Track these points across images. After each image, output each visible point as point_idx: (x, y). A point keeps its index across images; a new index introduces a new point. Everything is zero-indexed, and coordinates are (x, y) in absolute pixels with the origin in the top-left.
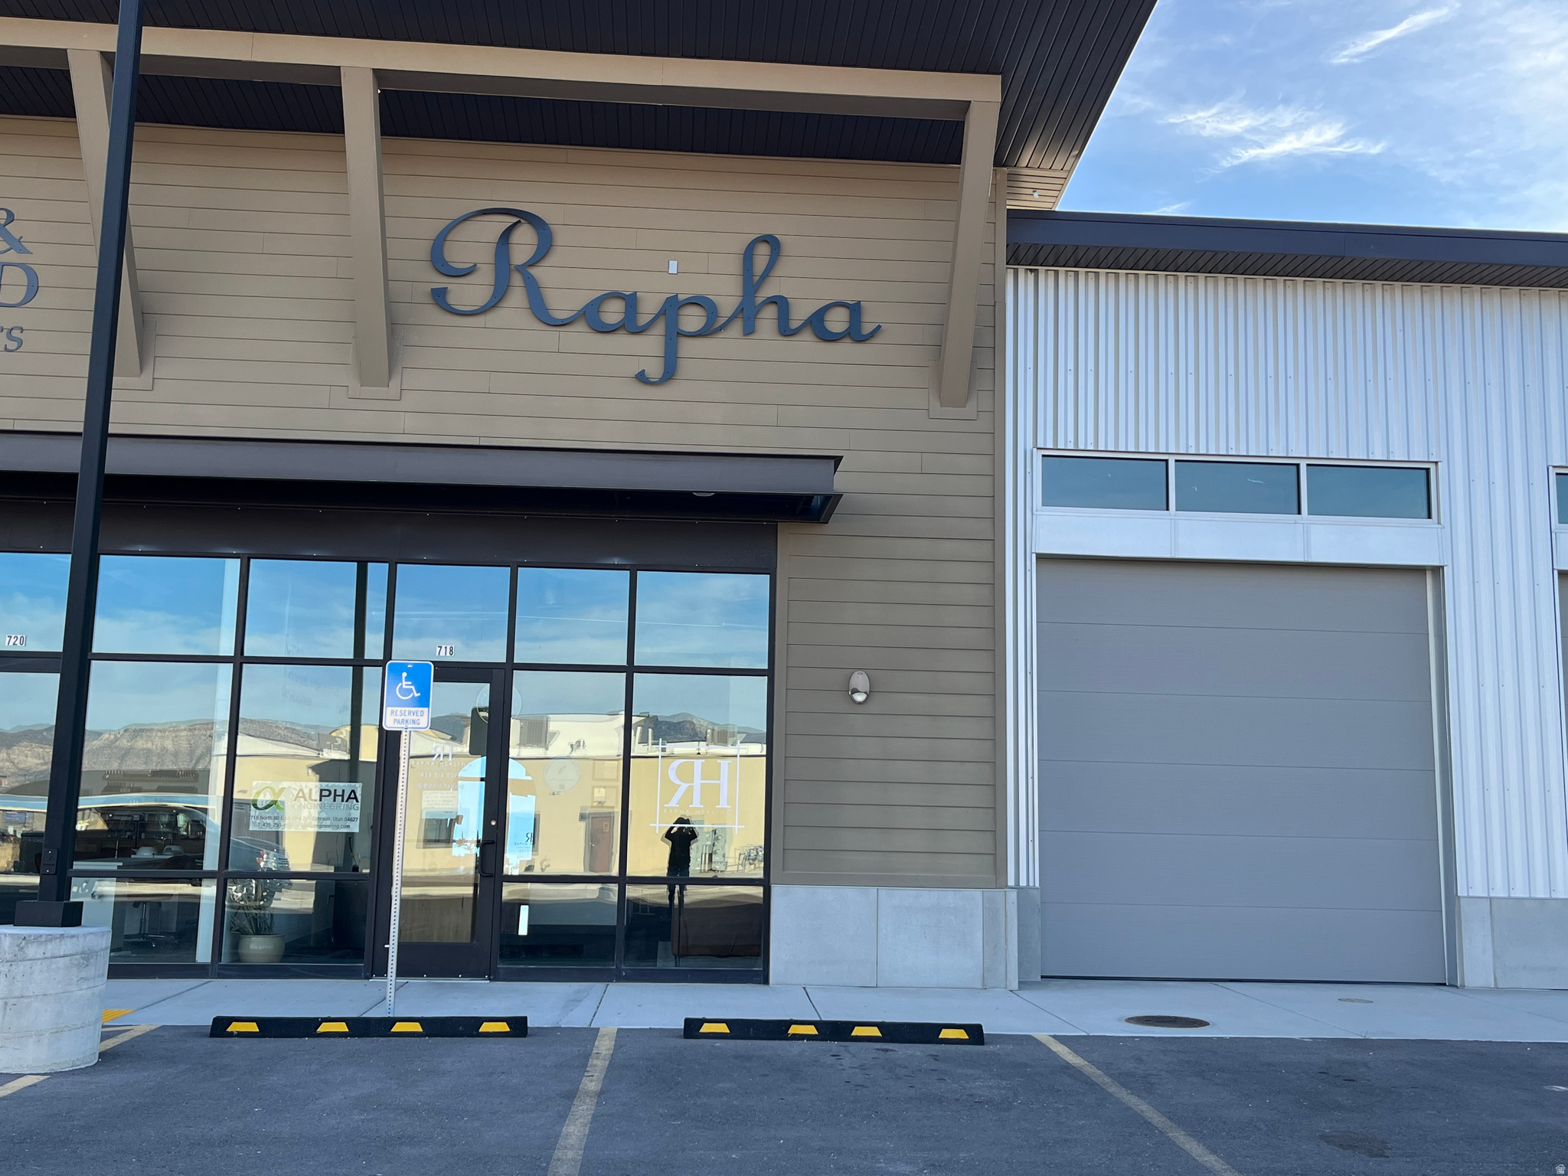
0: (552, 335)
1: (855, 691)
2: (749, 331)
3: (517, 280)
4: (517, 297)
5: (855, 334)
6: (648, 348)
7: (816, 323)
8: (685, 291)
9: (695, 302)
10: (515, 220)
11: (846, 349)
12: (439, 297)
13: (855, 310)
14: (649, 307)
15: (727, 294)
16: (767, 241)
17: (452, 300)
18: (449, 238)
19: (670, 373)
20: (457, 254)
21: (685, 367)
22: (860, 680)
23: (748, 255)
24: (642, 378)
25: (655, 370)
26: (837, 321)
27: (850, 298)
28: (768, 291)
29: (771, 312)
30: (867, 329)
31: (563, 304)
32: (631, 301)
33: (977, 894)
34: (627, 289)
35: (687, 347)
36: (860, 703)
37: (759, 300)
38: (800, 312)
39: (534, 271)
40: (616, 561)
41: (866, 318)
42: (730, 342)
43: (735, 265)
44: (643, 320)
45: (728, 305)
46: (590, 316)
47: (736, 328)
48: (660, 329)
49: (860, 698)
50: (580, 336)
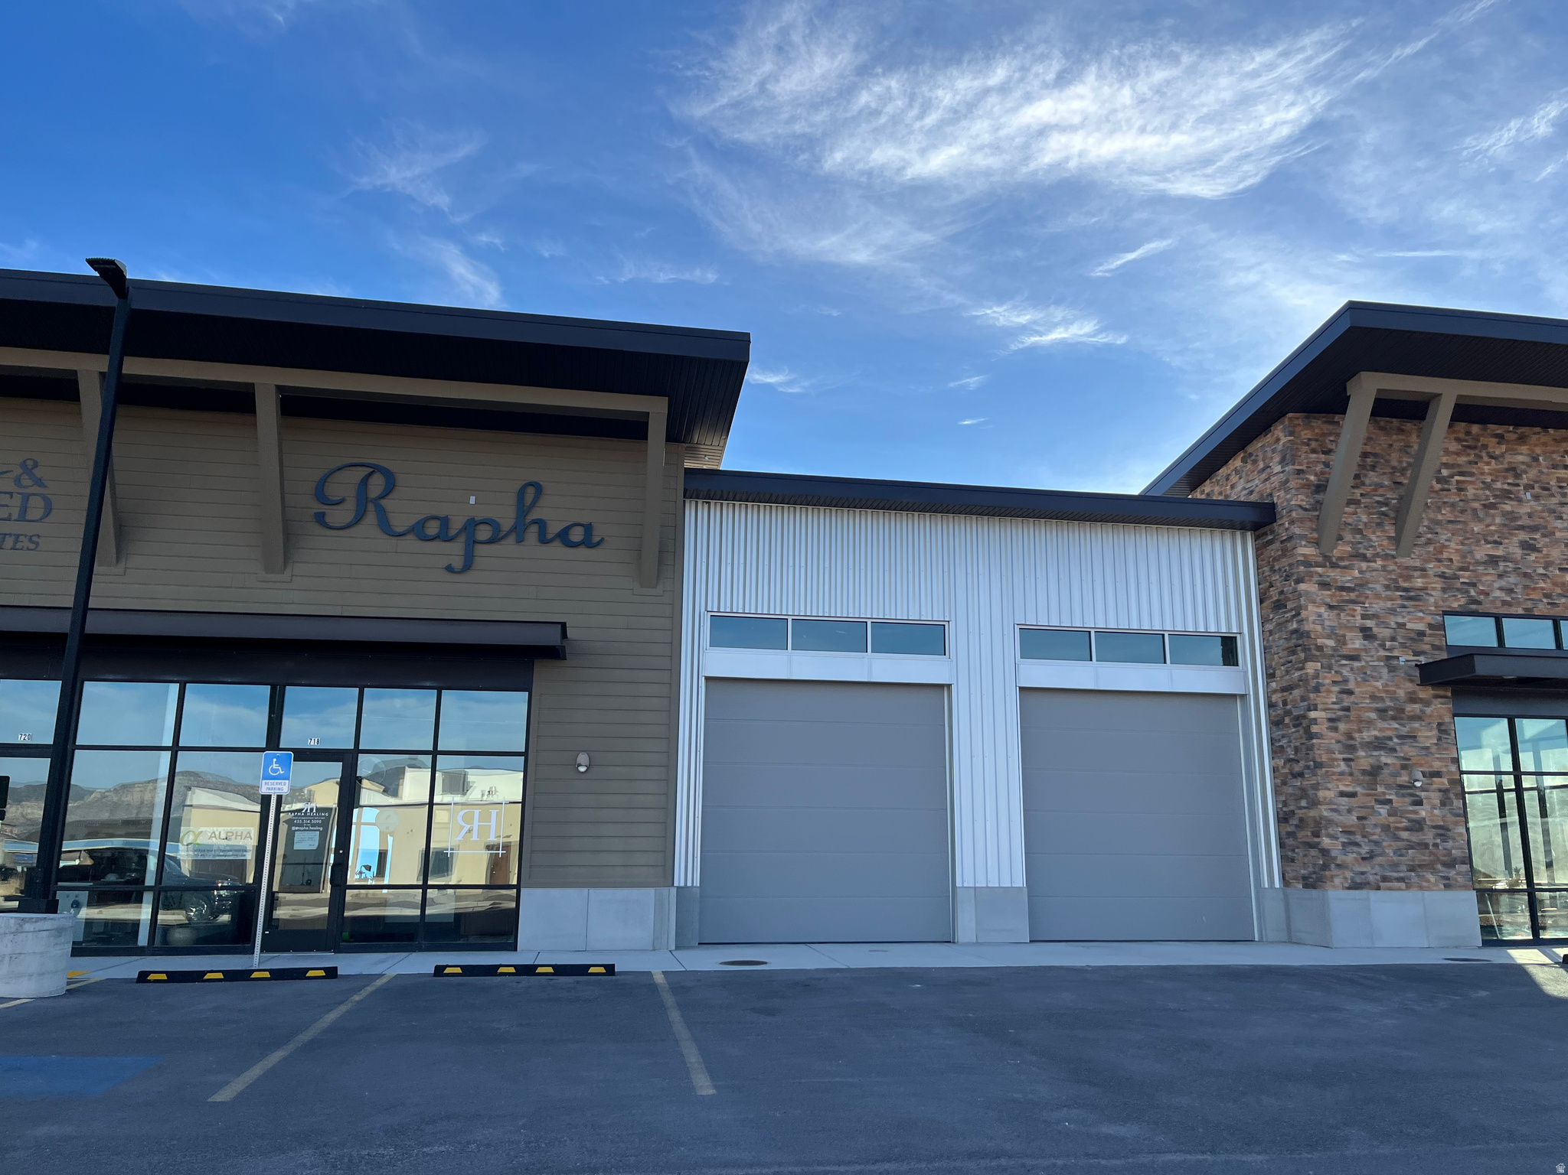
0: (394, 541)
1: (580, 765)
2: (520, 540)
3: (371, 507)
4: (371, 518)
5: (588, 542)
6: (454, 552)
7: (563, 537)
8: (480, 516)
9: (484, 522)
10: (372, 470)
11: (582, 552)
12: (320, 519)
13: (588, 528)
14: (456, 524)
15: (506, 517)
16: (532, 485)
17: (328, 519)
18: (328, 480)
19: (468, 566)
20: (333, 491)
21: (478, 562)
22: (583, 758)
23: (521, 494)
24: (450, 569)
25: (458, 563)
26: (577, 535)
27: (584, 521)
28: (535, 515)
29: (534, 528)
30: (596, 539)
31: (400, 523)
32: (445, 522)
33: (652, 891)
34: (441, 513)
35: (480, 550)
36: (583, 773)
37: (527, 521)
38: (554, 529)
39: (384, 502)
40: (428, 684)
41: (595, 533)
42: (508, 548)
43: (512, 499)
44: (452, 532)
45: (507, 524)
46: (418, 530)
47: (512, 539)
48: (462, 538)
49: (582, 769)
50: (411, 543)
